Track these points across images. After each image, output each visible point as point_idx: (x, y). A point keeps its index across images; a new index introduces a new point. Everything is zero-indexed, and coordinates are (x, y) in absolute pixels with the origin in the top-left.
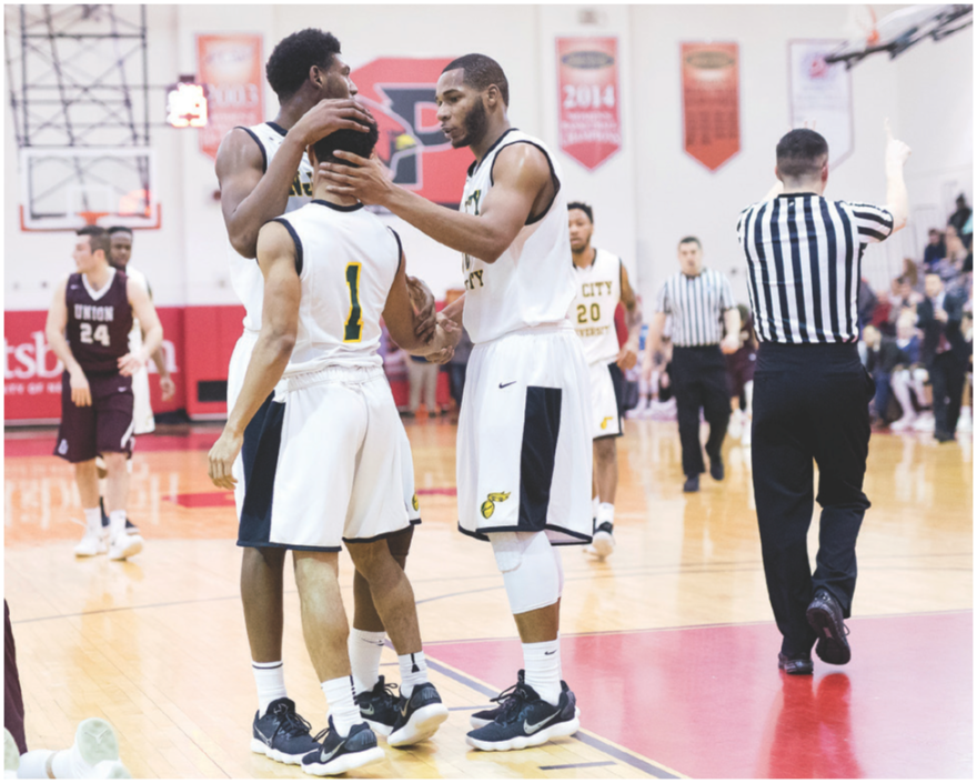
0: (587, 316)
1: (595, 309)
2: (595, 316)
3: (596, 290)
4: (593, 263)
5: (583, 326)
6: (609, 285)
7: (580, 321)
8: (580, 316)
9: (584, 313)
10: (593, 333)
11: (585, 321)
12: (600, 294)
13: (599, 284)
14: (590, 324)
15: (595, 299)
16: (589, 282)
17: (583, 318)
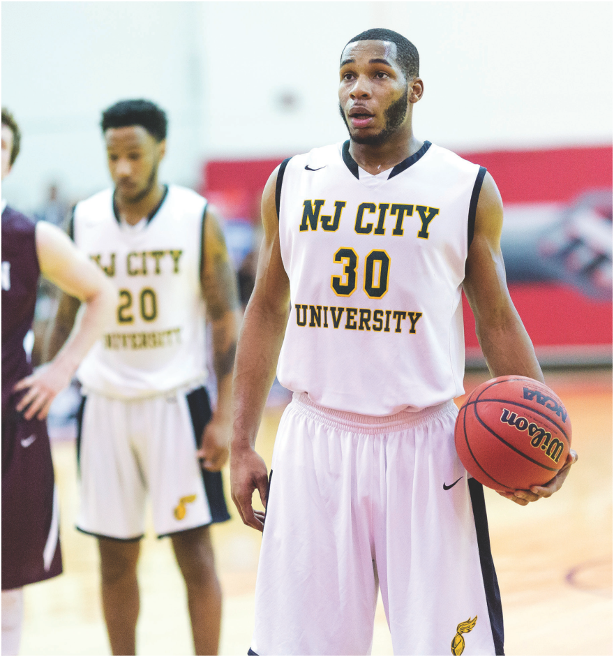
0: (135, 310)
1: (148, 299)
2: (149, 311)
3: (151, 263)
4: (151, 216)
5: (126, 329)
6: (176, 255)
7: (122, 320)
8: (121, 309)
9: (129, 305)
10: (144, 343)
11: (130, 319)
12: (158, 271)
13: (157, 254)
14: (139, 326)
15: (149, 281)
16: (140, 249)
17: (126, 313)
